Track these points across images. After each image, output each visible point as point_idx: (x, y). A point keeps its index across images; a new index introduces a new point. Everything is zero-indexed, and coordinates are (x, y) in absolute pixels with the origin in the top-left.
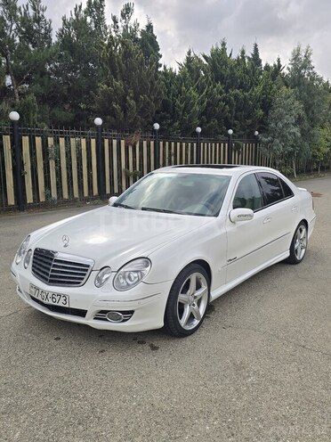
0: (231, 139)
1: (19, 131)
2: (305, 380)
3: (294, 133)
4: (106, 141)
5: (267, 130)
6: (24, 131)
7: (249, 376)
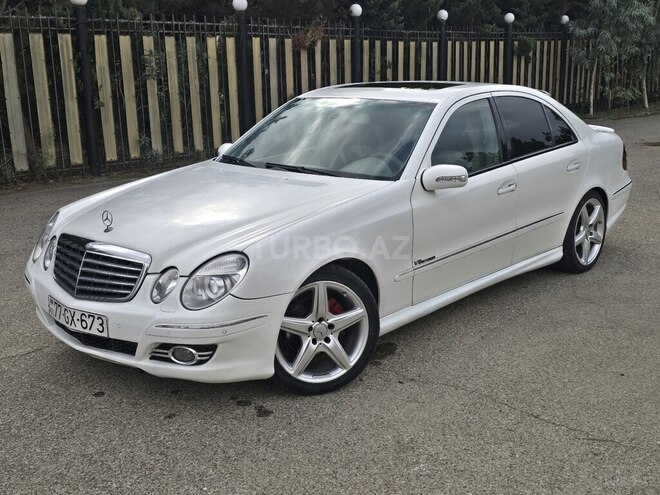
0: (512, 32)
1: (88, 25)
2: (517, 472)
3: (641, 18)
4: (256, 42)
5: (587, 12)
6: (98, 25)
7: (418, 463)
